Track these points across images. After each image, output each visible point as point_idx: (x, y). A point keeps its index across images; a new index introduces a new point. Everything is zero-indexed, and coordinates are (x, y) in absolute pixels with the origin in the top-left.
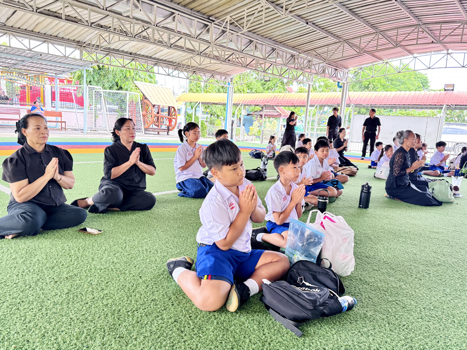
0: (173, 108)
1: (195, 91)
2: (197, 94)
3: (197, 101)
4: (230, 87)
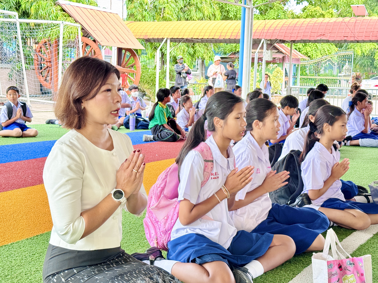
0: (130, 50)
1: (139, 17)
2: (143, 23)
3: (161, 37)
4: (249, 8)
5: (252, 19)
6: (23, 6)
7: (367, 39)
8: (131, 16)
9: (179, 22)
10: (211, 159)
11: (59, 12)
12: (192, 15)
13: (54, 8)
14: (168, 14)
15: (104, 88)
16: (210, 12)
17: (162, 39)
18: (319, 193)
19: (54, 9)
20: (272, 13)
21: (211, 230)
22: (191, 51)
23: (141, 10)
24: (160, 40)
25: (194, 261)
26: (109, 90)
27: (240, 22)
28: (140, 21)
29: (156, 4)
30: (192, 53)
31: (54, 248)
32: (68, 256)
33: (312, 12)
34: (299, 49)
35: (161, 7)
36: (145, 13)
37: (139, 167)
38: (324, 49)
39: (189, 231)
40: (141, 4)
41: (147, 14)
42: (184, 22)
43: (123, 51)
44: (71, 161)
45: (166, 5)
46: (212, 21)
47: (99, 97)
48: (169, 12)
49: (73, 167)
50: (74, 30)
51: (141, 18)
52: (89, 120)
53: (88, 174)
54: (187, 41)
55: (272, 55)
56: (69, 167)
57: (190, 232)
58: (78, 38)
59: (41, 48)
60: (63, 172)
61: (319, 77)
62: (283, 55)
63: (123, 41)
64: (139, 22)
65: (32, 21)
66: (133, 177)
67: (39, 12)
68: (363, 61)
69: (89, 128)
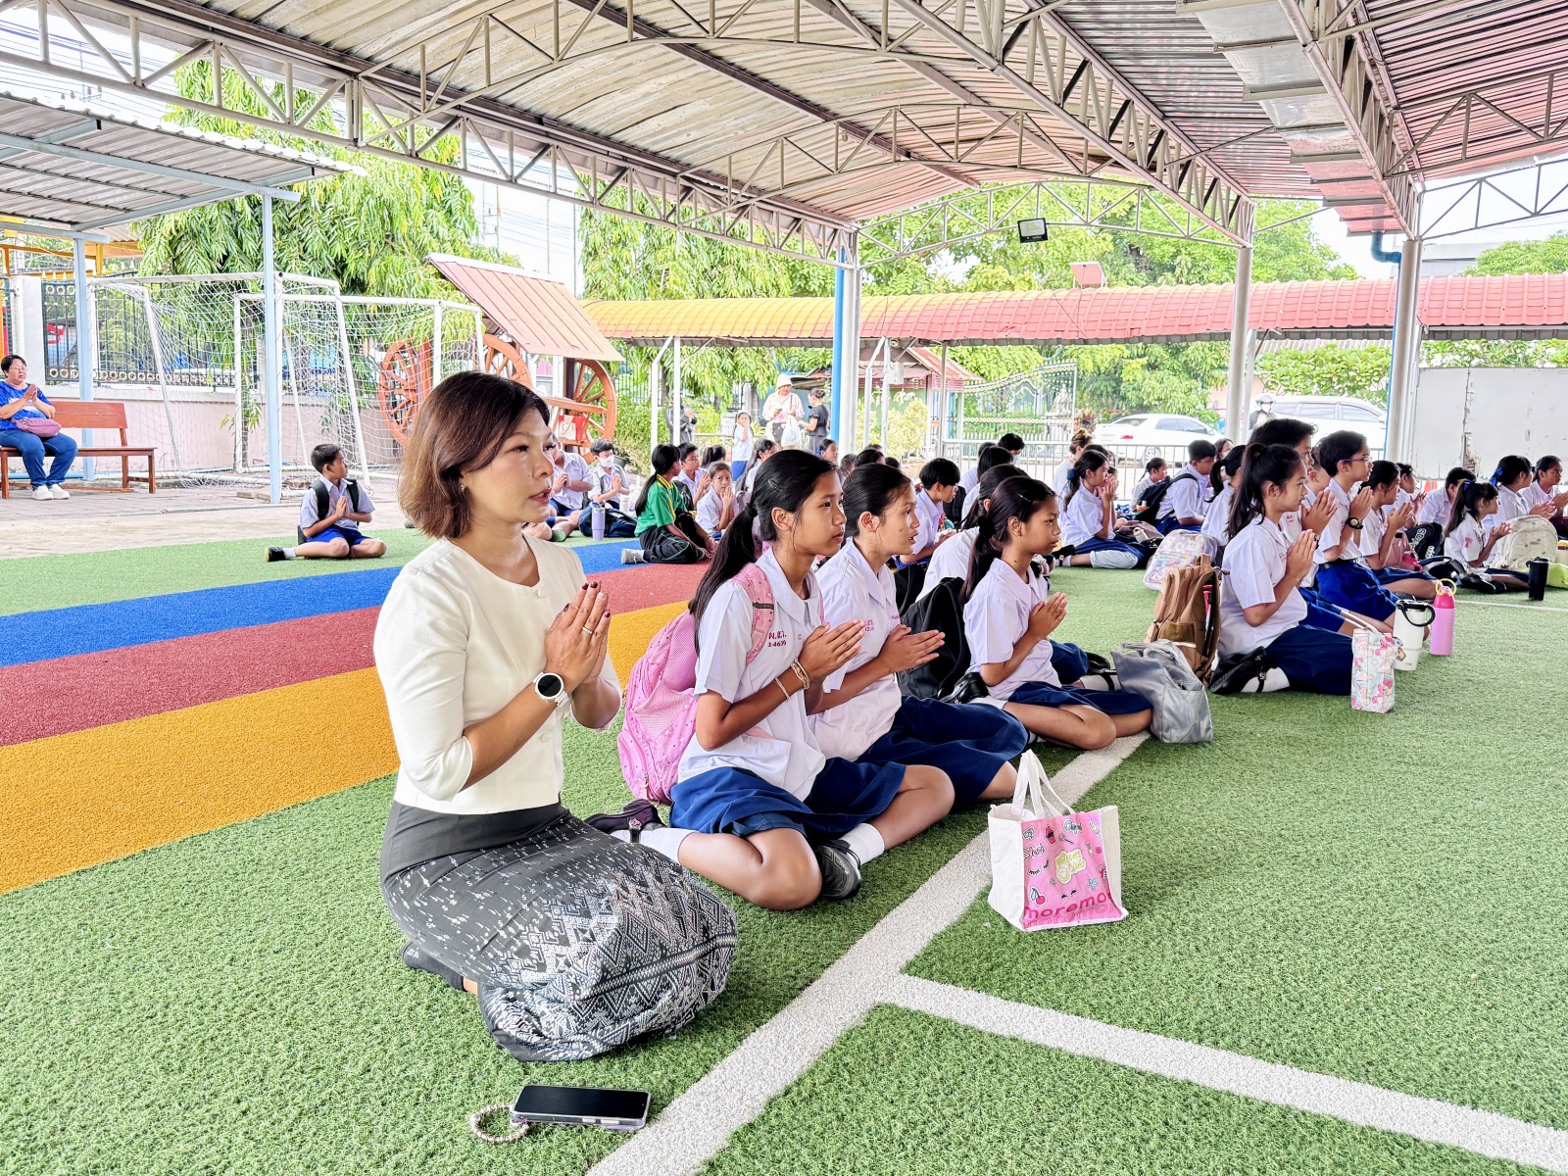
0: (592, 364)
3: (660, 335)
4: (852, 270)
5: (858, 294)
6: (351, 268)
7: (1105, 336)
8: (595, 287)
9: (699, 300)
10: (768, 601)
11: (432, 278)
12: (728, 286)
13: (420, 271)
14: (675, 282)
15: (511, 443)
16: (767, 278)
17: (665, 338)
18: (1005, 671)
19: (421, 273)
20: (900, 281)
21: (767, 760)
22: (728, 364)
23: (615, 276)
24: (658, 342)
25: (728, 830)
26: (523, 448)
27: (832, 301)
28: (614, 298)
29: (647, 261)
30: (731, 368)
31: (405, 810)
32: (436, 828)
33: (987, 278)
34: (961, 358)
35: (660, 268)
36: (623, 282)
37: (596, 622)
38: (1014, 359)
39: (718, 760)
40: (615, 261)
41: (628, 284)
42: (710, 301)
43: (578, 365)
44: (437, 612)
45: (671, 263)
46: (773, 299)
47: (500, 463)
48: (679, 280)
49: (442, 624)
50: (466, 320)
51: (616, 292)
52: (479, 517)
53: (478, 640)
54: (719, 342)
55: (902, 373)
56: (433, 625)
57: (720, 764)
58: (475, 336)
59: (392, 359)
60: (418, 636)
61: (1005, 420)
62: (927, 373)
63: (577, 343)
64: (610, 301)
65: (371, 300)
66: (583, 644)
67: (388, 280)
68: (1096, 385)
69: (481, 534)
